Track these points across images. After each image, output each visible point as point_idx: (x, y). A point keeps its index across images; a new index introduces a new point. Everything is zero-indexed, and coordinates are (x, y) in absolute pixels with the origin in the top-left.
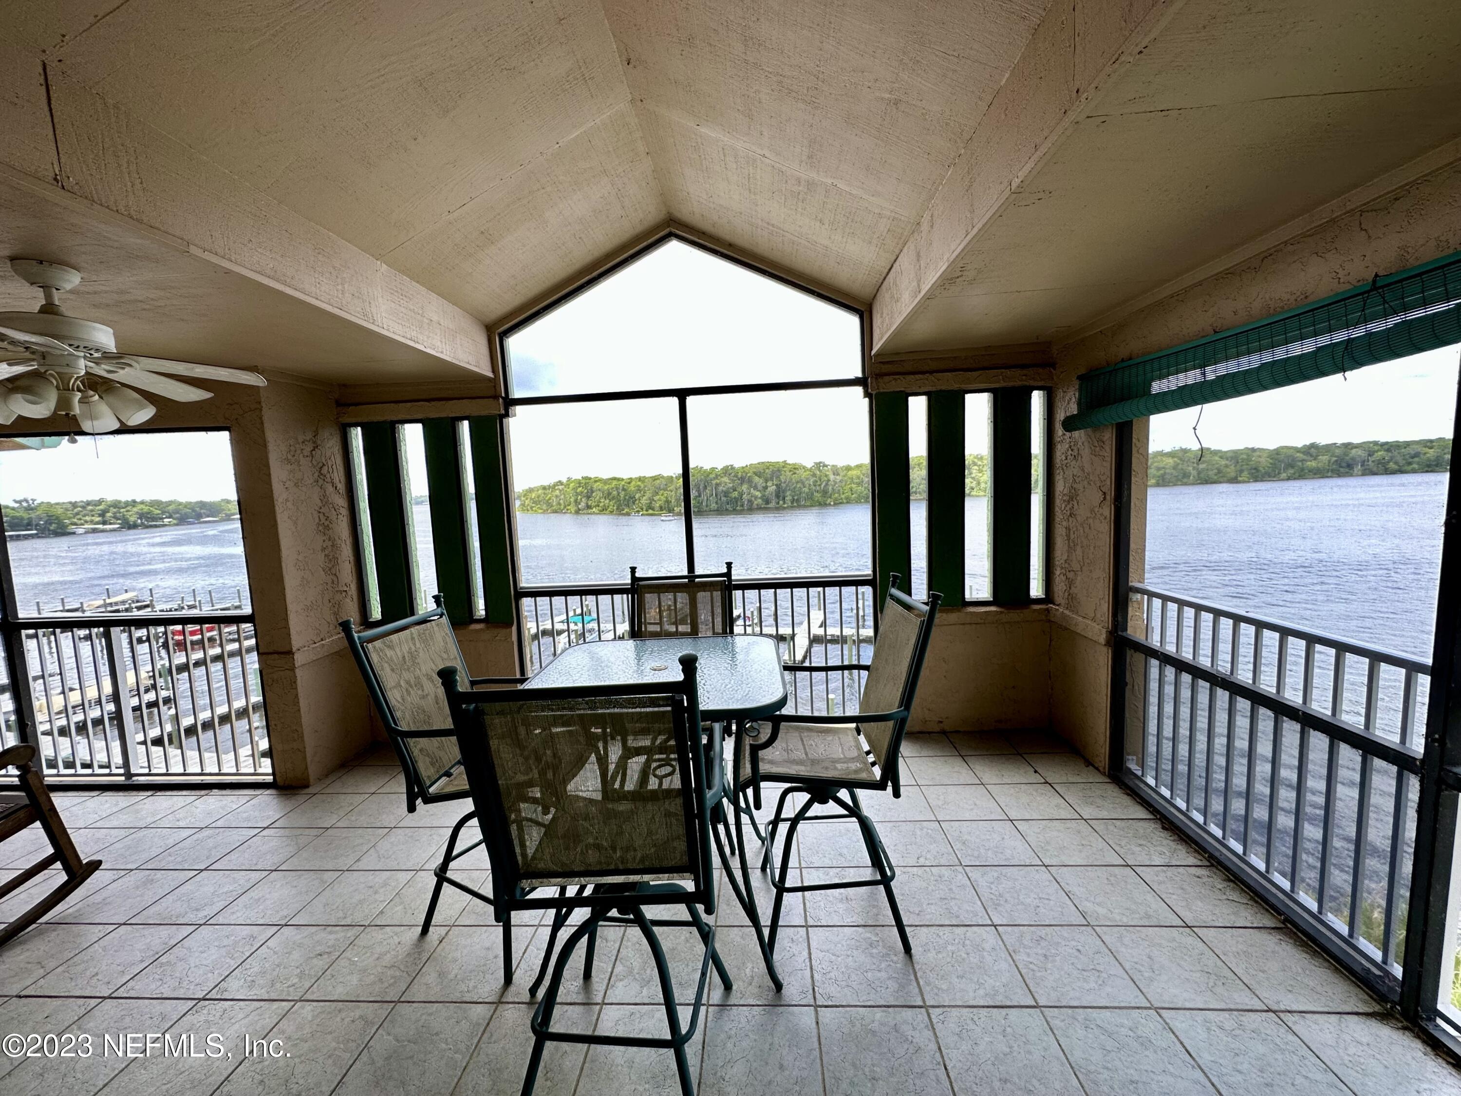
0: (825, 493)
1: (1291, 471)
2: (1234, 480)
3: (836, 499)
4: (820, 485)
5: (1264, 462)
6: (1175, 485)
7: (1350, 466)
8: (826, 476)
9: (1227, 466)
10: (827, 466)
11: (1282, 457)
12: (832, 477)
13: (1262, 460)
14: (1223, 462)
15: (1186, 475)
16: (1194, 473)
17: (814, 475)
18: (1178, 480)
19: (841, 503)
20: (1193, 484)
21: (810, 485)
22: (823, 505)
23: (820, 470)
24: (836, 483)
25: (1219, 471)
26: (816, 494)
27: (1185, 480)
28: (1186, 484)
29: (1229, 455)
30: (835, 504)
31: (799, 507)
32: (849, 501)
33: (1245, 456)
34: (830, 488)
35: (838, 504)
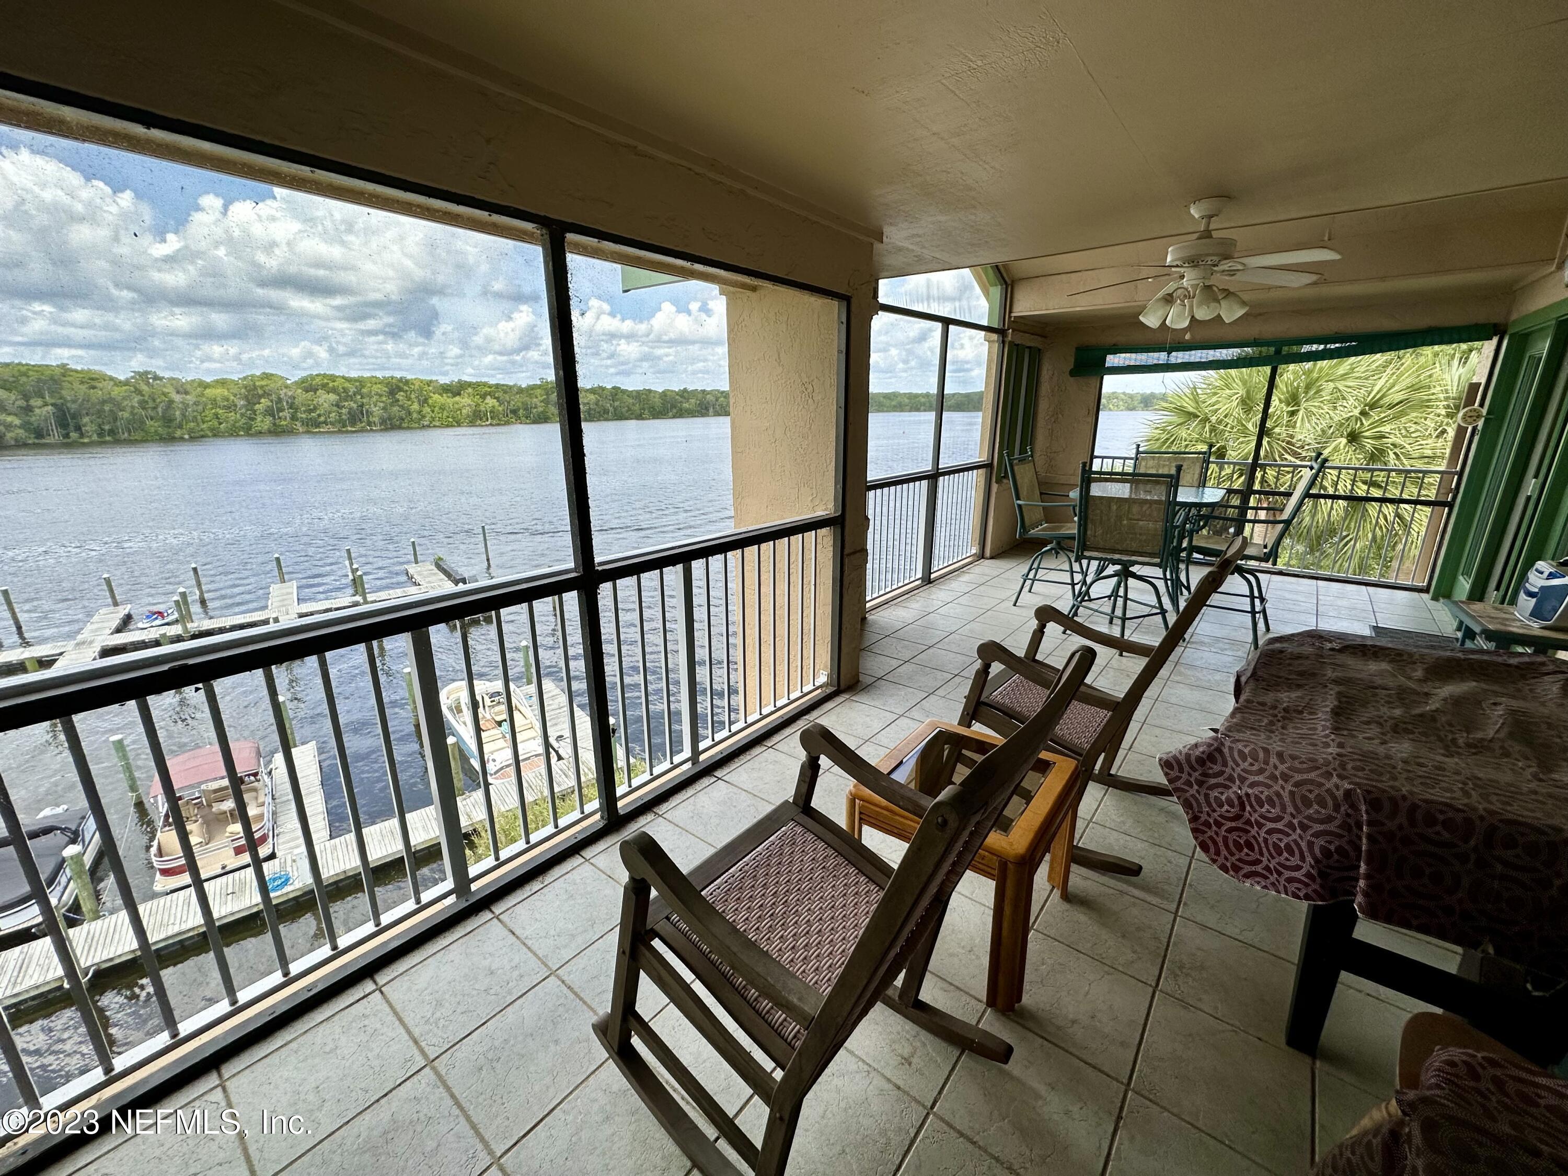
0: (168, 420)
1: (675, 411)
2: (640, 417)
3: (191, 431)
4: (155, 408)
5: (657, 401)
6: (599, 420)
7: (707, 409)
8: (164, 394)
9: (634, 404)
10: (161, 379)
11: (668, 399)
12: (177, 398)
13: (656, 400)
14: (631, 401)
15: (606, 411)
16: (611, 409)
17: (139, 392)
18: (601, 416)
19: (203, 437)
20: (612, 420)
21: (133, 407)
22: (169, 439)
23: (148, 384)
24: (186, 406)
25: (629, 409)
26: (149, 423)
27: (606, 416)
28: (607, 420)
29: (634, 394)
30: (192, 439)
31: (118, 442)
32: (216, 434)
33: (644, 396)
34: (178, 413)
35: (196, 437)
